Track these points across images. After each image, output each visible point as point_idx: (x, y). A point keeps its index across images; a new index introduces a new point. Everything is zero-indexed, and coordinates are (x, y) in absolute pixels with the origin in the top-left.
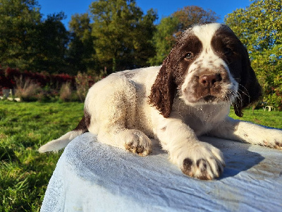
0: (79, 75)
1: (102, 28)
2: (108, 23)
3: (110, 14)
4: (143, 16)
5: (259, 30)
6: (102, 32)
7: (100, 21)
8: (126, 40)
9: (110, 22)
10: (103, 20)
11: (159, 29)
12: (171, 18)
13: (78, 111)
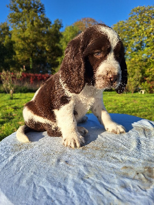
0: (4, 72)
1: (20, 34)
2: (24, 30)
3: (25, 23)
4: (51, 25)
5: (135, 37)
6: (19, 37)
7: (18, 29)
8: (39, 44)
9: (26, 29)
10: (20, 28)
11: (64, 35)
12: (73, 27)
13: (5, 101)
